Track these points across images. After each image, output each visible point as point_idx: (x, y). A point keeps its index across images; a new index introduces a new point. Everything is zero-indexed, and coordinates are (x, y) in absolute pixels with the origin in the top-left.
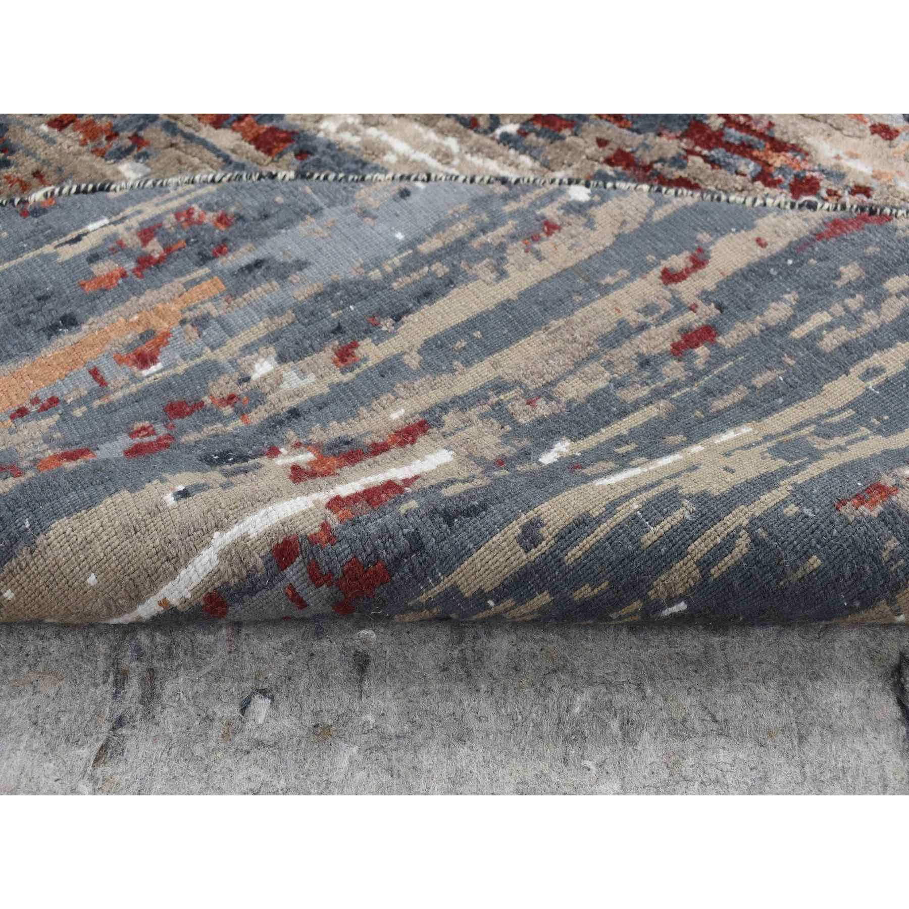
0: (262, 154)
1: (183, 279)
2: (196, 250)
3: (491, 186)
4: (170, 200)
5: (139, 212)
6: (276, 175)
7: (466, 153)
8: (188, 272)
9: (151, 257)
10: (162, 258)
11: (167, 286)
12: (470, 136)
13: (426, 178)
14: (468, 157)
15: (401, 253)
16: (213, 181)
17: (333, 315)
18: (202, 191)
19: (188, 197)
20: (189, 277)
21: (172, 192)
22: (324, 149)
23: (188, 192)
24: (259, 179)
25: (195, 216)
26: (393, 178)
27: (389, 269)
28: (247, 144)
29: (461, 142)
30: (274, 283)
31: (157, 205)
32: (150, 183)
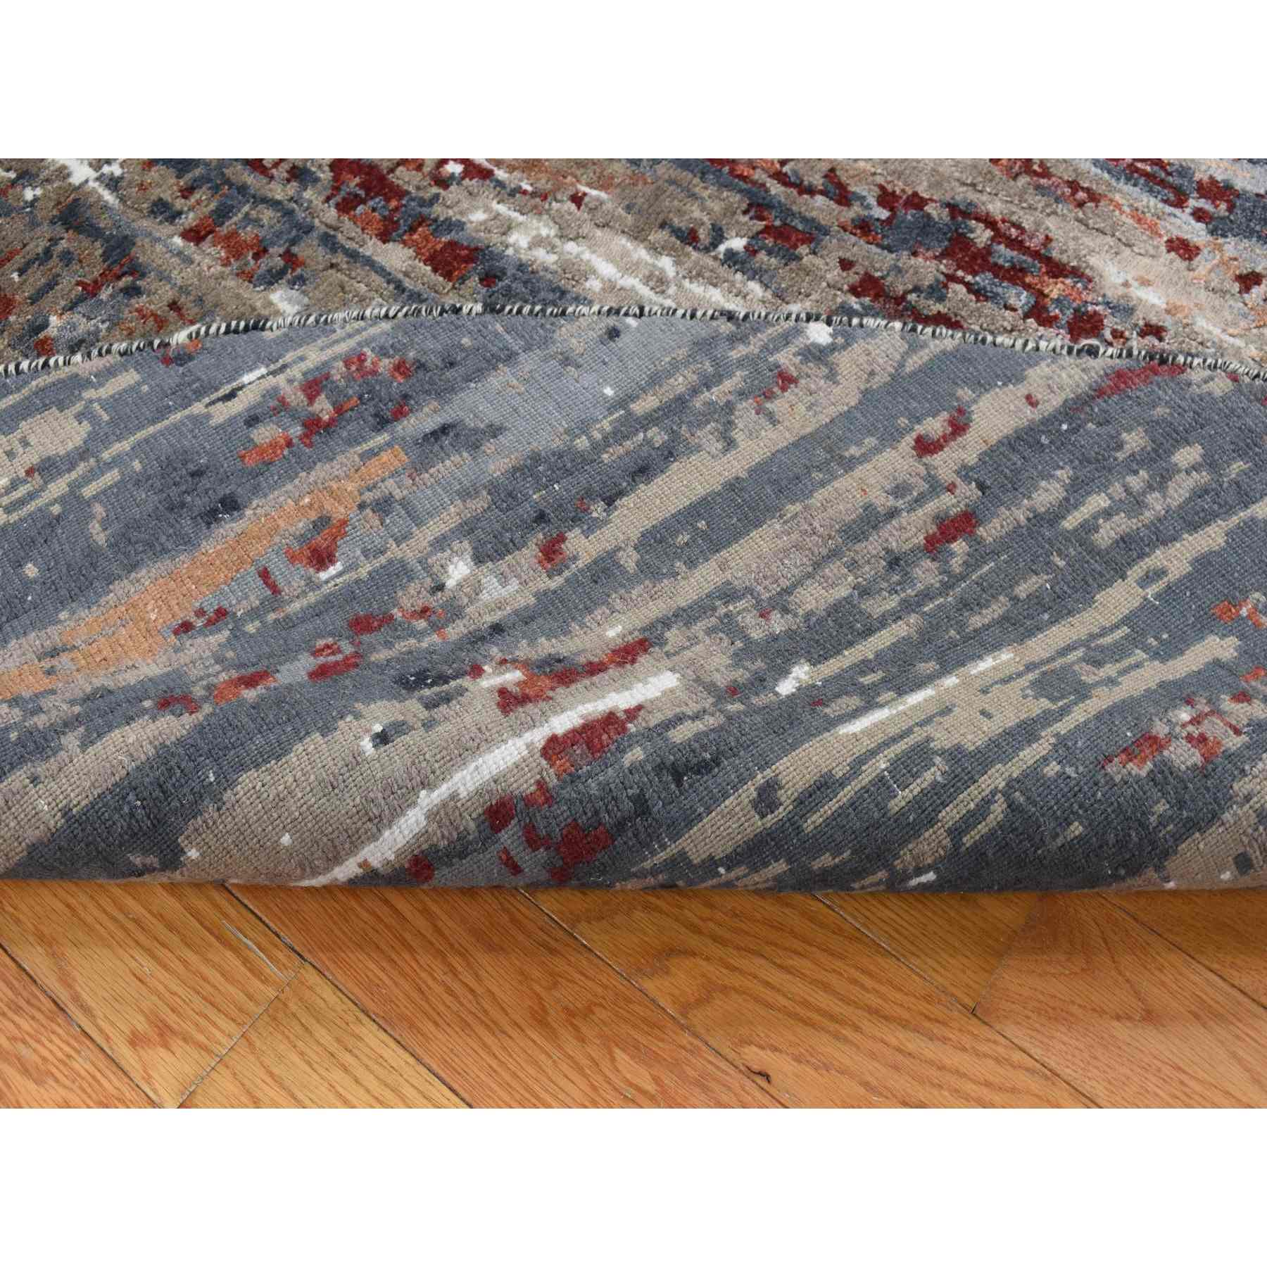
0: (441, 279)
1: (359, 449)
2: (372, 410)
3: (715, 324)
4: (337, 342)
5: (302, 359)
6: (461, 309)
7: (684, 277)
8: (365, 441)
9: (319, 419)
10: (332, 420)
11: (341, 458)
12: (688, 255)
13: (638, 312)
14: (686, 283)
15: (611, 414)
16: (386, 316)
17: (535, 497)
18: (373, 331)
19: (358, 338)
20: (365, 447)
21: (339, 331)
22: (514, 271)
23: (358, 331)
24: (441, 314)
25: (368, 363)
26: (599, 312)
27: (598, 436)
28: (422, 264)
29: (677, 263)
30: (465, 454)
31: (322, 349)
32: (312, 319)
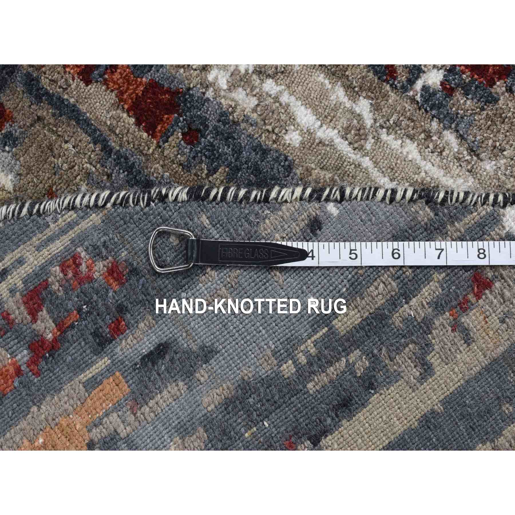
0: (145, 135)
1: (83, 377)
2: (92, 328)
3: (414, 208)
4: (51, 240)
5: (20, 262)
6: (167, 196)
7: (382, 127)
8: (89, 365)
9: (43, 340)
10: (55, 340)
11: (67, 388)
12: (386, 96)
13: (339, 198)
14: (384, 136)
15: (315, 331)
16: (96, 205)
17: (247, 435)
18: (85, 225)
19: (71, 234)
20: (88, 374)
21: (52, 226)
23: (70, 226)
24: (148, 204)
25: (83, 267)
26: (301, 199)
27: (303, 359)
28: (125, 115)
29: (376, 108)
30: (181, 384)
31: (38, 249)
32: (25, 211)
